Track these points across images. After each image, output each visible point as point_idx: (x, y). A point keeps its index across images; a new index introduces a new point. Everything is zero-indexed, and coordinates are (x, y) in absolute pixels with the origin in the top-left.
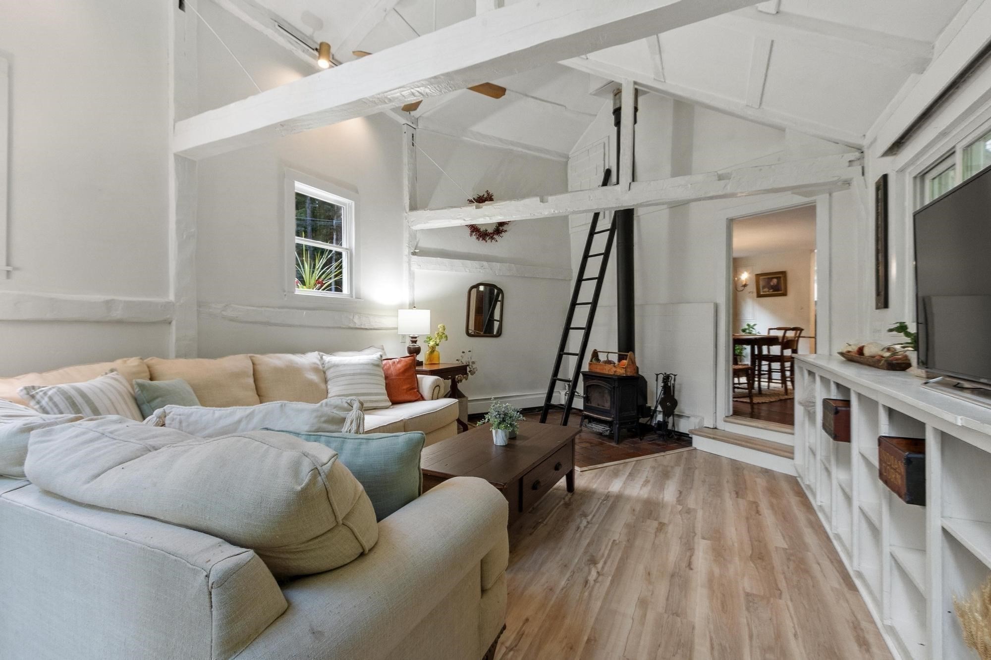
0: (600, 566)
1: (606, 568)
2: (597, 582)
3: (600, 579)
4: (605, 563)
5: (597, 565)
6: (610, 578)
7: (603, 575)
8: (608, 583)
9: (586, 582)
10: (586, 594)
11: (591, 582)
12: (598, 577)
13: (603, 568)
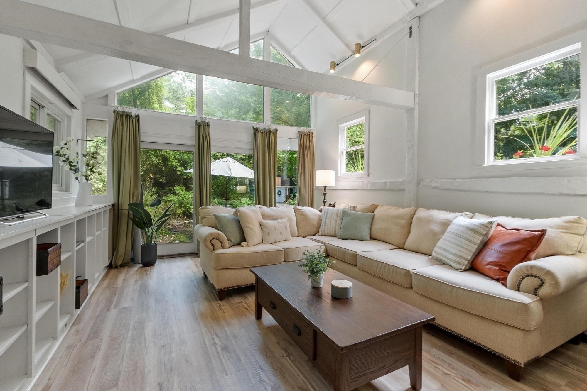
0: (219, 349)
1: (214, 349)
2: (212, 339)
3: (212, 342)
4: (218, 352)
5: (221, 348)
6: (208, 345)
7: (213, 344)
8: (207, 341)
9: (217, 336)
10: (212, 331)
11: (215, 337)
12: (214, 342)
13: (216, 348)
